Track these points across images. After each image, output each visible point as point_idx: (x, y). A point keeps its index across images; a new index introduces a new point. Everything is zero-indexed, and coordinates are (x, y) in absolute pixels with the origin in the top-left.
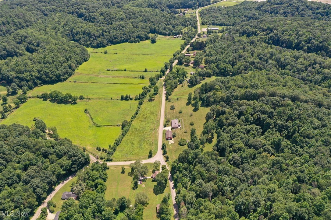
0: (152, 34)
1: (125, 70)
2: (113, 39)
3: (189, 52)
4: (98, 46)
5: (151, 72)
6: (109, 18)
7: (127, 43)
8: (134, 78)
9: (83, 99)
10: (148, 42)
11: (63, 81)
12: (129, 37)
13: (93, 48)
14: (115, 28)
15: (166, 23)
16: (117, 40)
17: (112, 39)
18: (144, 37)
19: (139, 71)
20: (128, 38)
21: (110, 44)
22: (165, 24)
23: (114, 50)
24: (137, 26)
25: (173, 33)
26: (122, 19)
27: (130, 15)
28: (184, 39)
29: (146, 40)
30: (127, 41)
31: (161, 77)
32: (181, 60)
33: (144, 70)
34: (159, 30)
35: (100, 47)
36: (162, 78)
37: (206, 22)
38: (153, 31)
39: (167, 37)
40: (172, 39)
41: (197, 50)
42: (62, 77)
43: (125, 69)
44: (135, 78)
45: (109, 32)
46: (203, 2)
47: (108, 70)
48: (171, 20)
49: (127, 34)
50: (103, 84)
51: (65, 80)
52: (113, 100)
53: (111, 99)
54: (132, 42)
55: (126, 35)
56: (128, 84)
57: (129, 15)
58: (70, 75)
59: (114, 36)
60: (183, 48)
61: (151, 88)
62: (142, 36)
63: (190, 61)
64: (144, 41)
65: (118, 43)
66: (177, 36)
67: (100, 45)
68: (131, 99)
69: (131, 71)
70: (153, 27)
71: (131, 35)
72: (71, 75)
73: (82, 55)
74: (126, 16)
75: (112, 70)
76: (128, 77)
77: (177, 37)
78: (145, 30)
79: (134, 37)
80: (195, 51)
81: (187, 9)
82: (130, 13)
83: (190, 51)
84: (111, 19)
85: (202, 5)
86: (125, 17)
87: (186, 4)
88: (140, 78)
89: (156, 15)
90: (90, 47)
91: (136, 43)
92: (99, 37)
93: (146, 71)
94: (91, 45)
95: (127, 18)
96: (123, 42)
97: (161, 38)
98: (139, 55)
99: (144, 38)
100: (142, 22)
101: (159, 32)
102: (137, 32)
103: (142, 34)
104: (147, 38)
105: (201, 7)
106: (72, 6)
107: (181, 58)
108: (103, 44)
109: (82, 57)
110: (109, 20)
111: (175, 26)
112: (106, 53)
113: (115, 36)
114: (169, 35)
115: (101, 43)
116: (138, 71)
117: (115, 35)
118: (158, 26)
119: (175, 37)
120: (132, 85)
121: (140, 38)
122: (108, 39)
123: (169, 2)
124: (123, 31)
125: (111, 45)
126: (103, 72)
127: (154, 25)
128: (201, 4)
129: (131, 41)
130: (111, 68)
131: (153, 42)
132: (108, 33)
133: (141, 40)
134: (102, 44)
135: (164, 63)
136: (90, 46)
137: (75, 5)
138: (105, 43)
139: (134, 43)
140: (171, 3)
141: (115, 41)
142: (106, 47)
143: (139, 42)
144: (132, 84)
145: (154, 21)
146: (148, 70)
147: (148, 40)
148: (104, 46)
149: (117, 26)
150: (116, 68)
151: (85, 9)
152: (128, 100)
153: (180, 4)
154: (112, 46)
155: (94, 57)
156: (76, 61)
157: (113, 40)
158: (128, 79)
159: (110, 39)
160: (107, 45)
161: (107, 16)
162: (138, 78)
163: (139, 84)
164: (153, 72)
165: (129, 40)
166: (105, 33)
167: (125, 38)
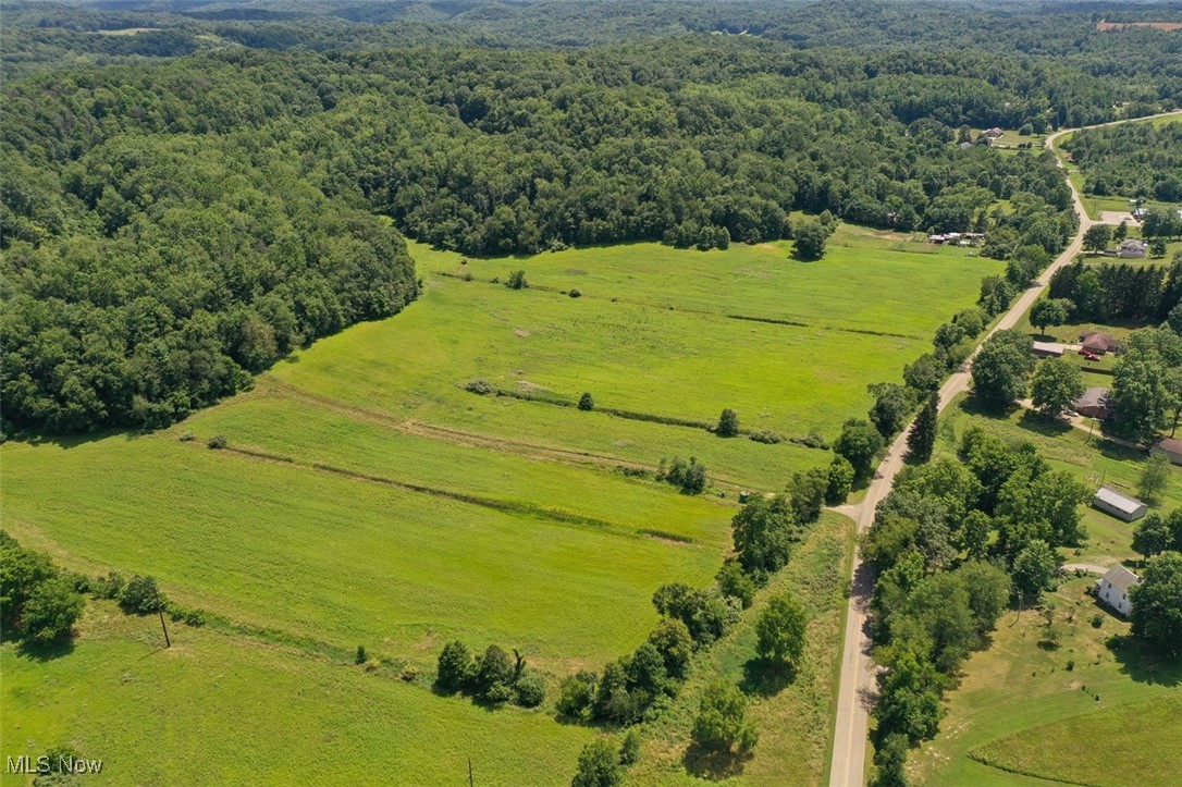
0: (804, 213)
1: (585, 405)
2: (582, 214)
3: (1050, 330)
4: (492, 248)
5: (762, 440)
6: (591, 121)
7: (658, 245)
8: (627, 472)
9: (143, 613)
10: (780, 250)
11: (150, 429)
12: (671, 216)
13: (466, 253)
14: (604, 164)
15: (892, 168)
16: (599, 224)
17: (574, 216)
18: (759, 221)
19: (679, 423)
20: (666, 220)
21: (556, 243)
22: (883, 171)
23: (569, 272)
24: (729, 165)
25: (928, 218)
26: (655, 129)
27: (704, 116)
28: (999, 255)
29: (765, 239)
30: (654, 233)
31: (835, 498)
32: (1003, 380)
33: (715, 423)
34: (846, 195)
35: (502, 252)
36: (842, 509)
37: (1120, 184)
38: (812, 200)
39: (891, 237)
40: (917, 247)
41: (1099, 321)
42: (140, 402)
43: (586, 396)
44: (636, 473)
45: (567, 180)
46: (1077, 107)
47: (472, 389)
48: (919, 159)
49: (663, 193)
50: (383, 492)
51: (163, 421)
52: (370, 669)
53: (361, 657)
54: (682, 243)
55: (654, 204)
57: (697, 113)
58: (222, 389)
59: (585, 199)
60: (996, 300)
61: (737, 602)
62: (744, 218)
63: (1078, 392)
64: (752, 243)
65: (605, 239)
66: (953, 235)
67: (502, 243)
68: (528, 700)
69: (627, 415)
70: (818, 180)
71: (682, 202)
72: (231, 393)
73: (357, 276)
74: (680, 117)
75: (500, 394)
76: (585, 460)
77: (954, 243)
78: (770, 188)
79: (701, 220)
80: (1092, 327)
81: (997, 130)
82: (706, 108)
83: (1057, 323)
84: (596, 122)
85: (1070, 119)
86: (676, 121)
87: (991, 106)
88: (674, 478)
89: (838, 131)
90: (451, 249)
91: (704, 249)
92: (510, 200)
93: (726, 428)
94: (457, 242)
95: (681, 125)
96: (632, 235)
97: (854, 238)
98: (706, 314)
99: (757, 225)
100: (759, 150)
101: (843, 207)
102: (723, 193)
103: (750, 206)
104: (773, 230)
105: (1068, 127)
106: (450, 75)
107: (1007, 368)
108: (519, 236)
109: (349, 291)
110: (590, 130)
111: (940, 187)
112: (517, 283)
113: (593, 203)
114: (903, 227)
115: (509, 230)
116: (670, 422)
117: (595, 196)
118: (846, 178)
119: (940, 242)
120: (591, 539)
121: (734, 227)
122: (550, 214)
123: (909, 94)
124: (644, 176)
125: (561, 249)
126: (439, 401)
127: (823, 169)
128: (1069, 112)
129: (681, 234)
130: (499, 379)
131: (808, 250)
132: (558, 185)
133: (736, 239)
134: (515, 240)
135: (870, 387)
136: (451, 243)
137: (463, 73)
138: (532, 234)
139: (693, 251)
140: (917, 100)
141: (589, 231)
142: (534, 253)
143: (723, 246)
144: (591, 522)
145: (822, 150)
146: (744, 421)
147: (780, 241)
148: (523, 251)
149: (618, 151)
150: (529, 384)
151: (499, 86)
152: (491, 703)
153: (960, 108)
154: (572, 252)
155: (443, 302)
156: (300, 308)
157: (578, 221)
158: (575, 474)
159: (563, 219)
160: (544, 244)
161: (584, 112)
162: (659, 479)
163: (646, 532)
164: (776, 442)
165: (666, 232)
166: (542, 184)
167: (647, 218)
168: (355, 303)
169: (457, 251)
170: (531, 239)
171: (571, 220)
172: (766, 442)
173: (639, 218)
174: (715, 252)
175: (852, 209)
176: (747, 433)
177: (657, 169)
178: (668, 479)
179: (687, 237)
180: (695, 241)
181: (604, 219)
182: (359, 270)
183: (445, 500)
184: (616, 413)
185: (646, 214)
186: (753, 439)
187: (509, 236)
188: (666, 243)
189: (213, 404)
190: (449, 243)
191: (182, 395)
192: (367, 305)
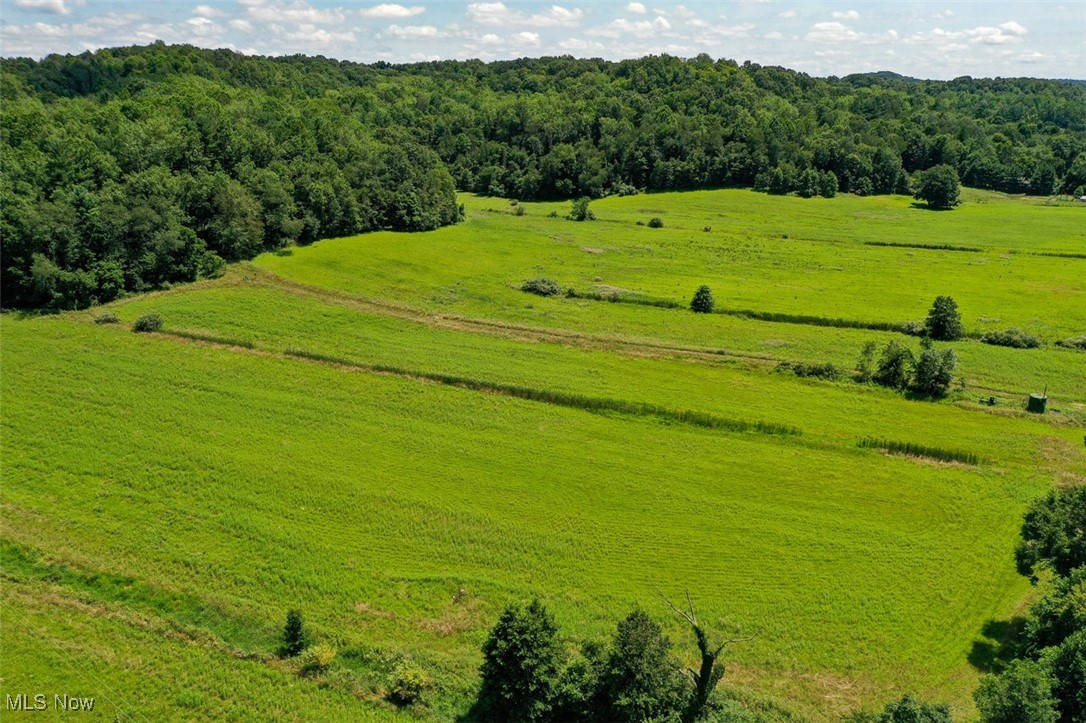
1: (702, 304)
2: (656, 153)
4: (546, 191)
5: (1009, 343)
6: (658, 82)
7: (747, 192)
8: (799, 371)
10: (895, 203)
12: (763, 158)
14: (680, 105)
16: (675, 164)
17: (647, 155)
18: (870, 168)
20: (758, 163)
21: (624, 187)
29: (877, 192)
30: (743, 178)
35: (558, 195)
39: (1029, 199)
43: (703, 292)
49: (754, 132)
50: (390, 383)
54: (779, 188)
55: (744, 145)
56: (704, 423)
59: (660, 138)
62: (852, 163)
64: (863, 194)
65: (684, 183)
67: (559, 183)
69: (767, 317)
70: (928, 140)
71: (776, 145)
72: (189, 278)
75: (571, 294)
76: (720, 359)
78: (876, 140)
79: (800, 163)
90: (498, 195)
91: (807, 196)
92: (571, 139)
93: (941, 325)
94: (505, 185)
96: (718, 180)
97: (982, 198)
98: (833, 242)
99: (867, 174)
103: (858, 151)
104: (887, 183)
108: (581, 177)
109: (370, 188)
110: (657, 90)
112: (581, 216)
113: (669, 141)
114: (1040, 191)
115: (568, 171)
116: (840, 324)
117: (672, 134)
121: (841, 175)
122: (617, 154)
124: (729, 117)
125: (630, 193)
126: (483, 298)
129: (776, 180)
132: (626, 124)
133: (843, 189)
134: (575, 180)
136: (500, 189)
138: (596, 175)
139: (791, 199)
141: (665, 173)
142: (597, 196)
143: (827, 194)
145: (924, 117)
147: (897, 196)
148: (584, 194)
154: (643, 196)
157: (651, 161)
158: (711, 374)
159: (632, 157)
160: (608, 186)
161: (649, 74)
162: (859, 380)
163: (875, 445)
164: (1032, 345)
165: (758, 176)
166: (607, 122)
167: (735, 160)
168: (375, 201)
169: (505, 197)
170: (595, 178)
171: (644, 160)
172: (1015, 345)
173: (726, 160)
174: (818, 200)
175: (973, 170)
176: (975, 336)
177: (742, 112)
178: (876, 379)
179: (785, 180)
180: (792, 189)
181: (683, 160)
182: (385, 167)
183: (494, 397)
184: (751, 315)
185: (733, 156)
186: (991, 342)
187: (568, 176)
188: (757, 190)
189: (157, 287)
190: (496, 189)
191: (113, 267)
192: (392, 209)
